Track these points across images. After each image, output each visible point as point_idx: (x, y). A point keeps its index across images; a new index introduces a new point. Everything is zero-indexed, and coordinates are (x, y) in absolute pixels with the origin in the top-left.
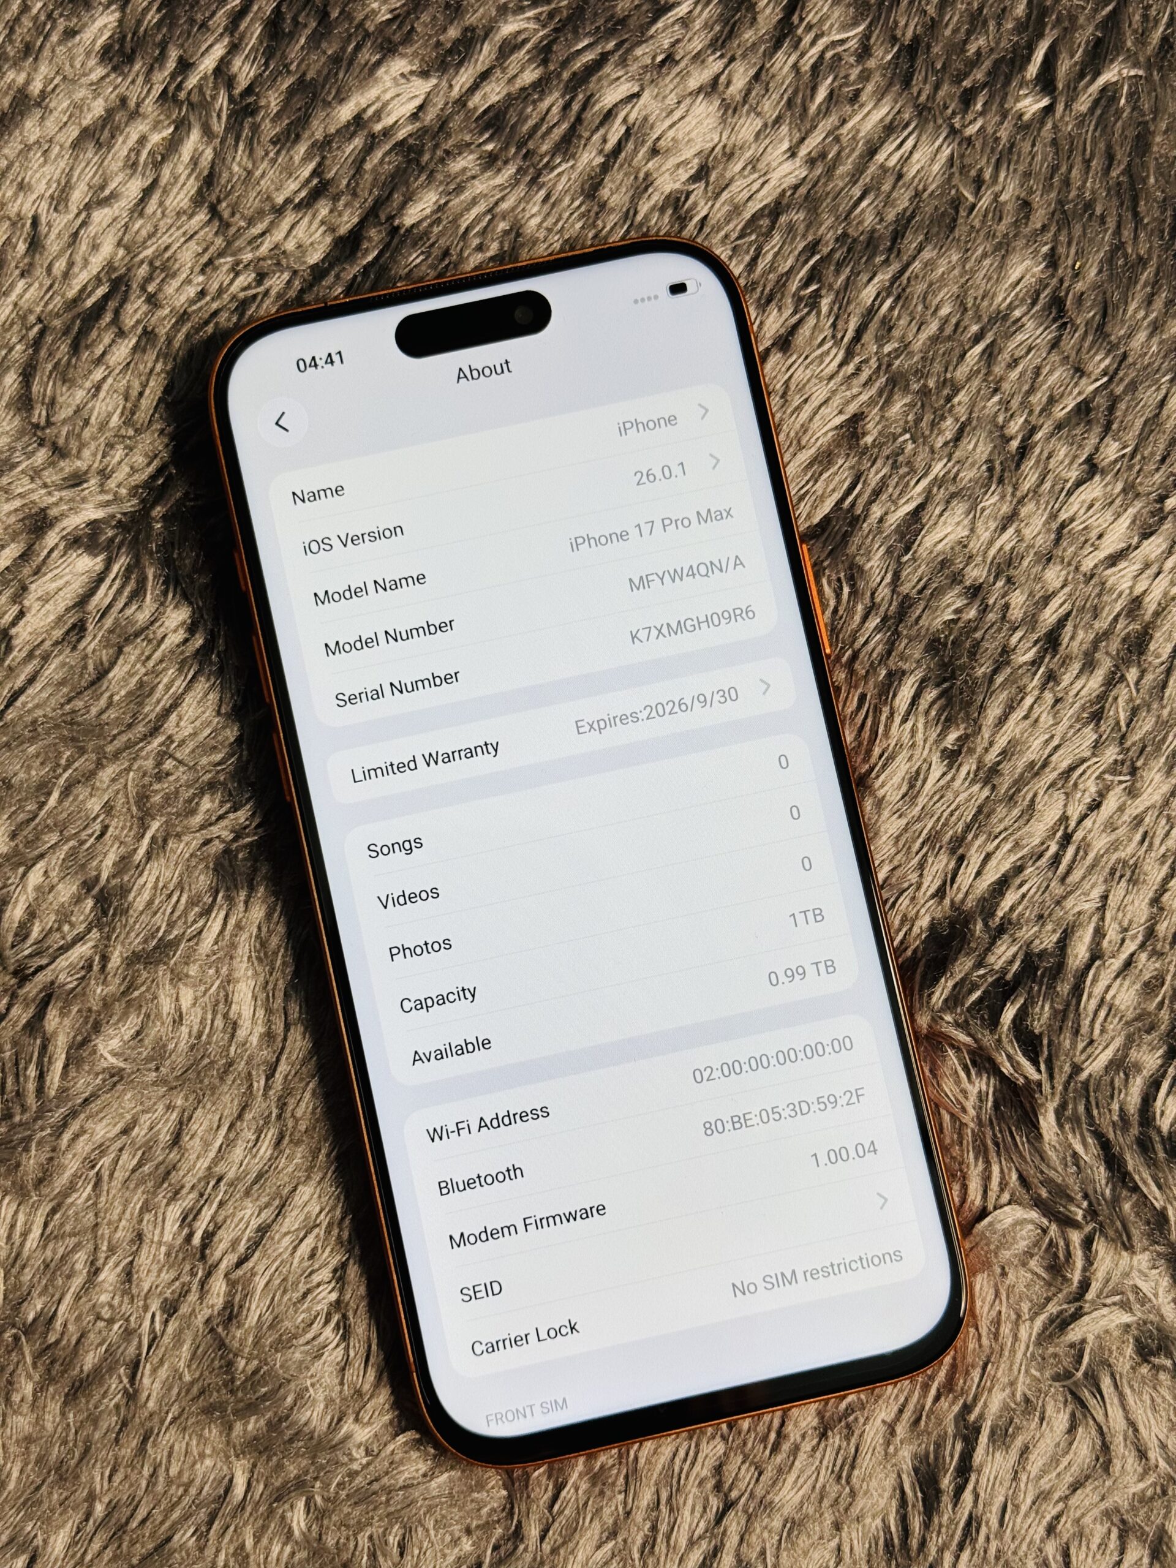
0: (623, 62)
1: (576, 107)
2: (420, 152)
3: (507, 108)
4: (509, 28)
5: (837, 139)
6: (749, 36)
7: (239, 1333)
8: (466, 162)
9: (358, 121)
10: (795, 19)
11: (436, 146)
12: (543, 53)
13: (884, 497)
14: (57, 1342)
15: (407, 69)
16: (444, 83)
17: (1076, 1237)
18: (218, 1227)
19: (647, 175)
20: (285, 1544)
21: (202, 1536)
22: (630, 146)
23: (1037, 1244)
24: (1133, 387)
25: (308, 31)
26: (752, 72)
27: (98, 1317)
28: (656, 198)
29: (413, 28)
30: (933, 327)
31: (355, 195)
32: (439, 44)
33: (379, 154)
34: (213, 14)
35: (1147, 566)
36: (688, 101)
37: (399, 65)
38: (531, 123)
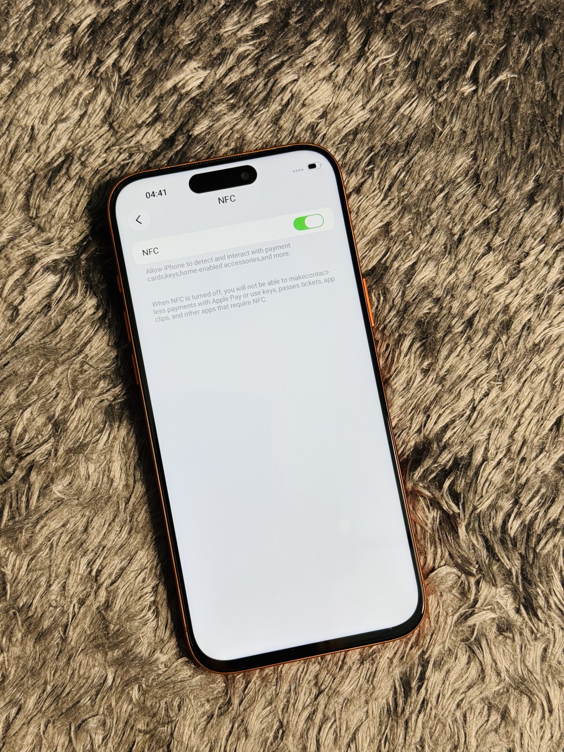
0: (291, 66)
1: (270, 85)
2: (202, 103)
3: (240, 84)
4: (241, 49)
5: (383, 102)
6: (346, 56)
7: (111, 614)
8: (221, 107)
9: (175, 88)
10: (366, 49)
11: (209, 100)
12: (256, 61)
13: (399, 258)
14: (33, 616)
15: (196, 66)
16: (213, 72)
17: (472, 580)
18: (103, 568)
19: (300, 115)
20: (129, 705)
21: (93, 700)
22: (293, 102)
23: (456, 583)
24: (508, 213)
25: (154, 48)
26: (347, 71)
27: (50, 605)
28: (304, 125)
29: (199, 48)
30: (422, 185)
31: (173, 120)
32: (211, 55)
33: (183, 103)
34: (113, 39)
35: (512, 291)
36: (319, 83)
37: (193, 64)
38: (250, 91)
